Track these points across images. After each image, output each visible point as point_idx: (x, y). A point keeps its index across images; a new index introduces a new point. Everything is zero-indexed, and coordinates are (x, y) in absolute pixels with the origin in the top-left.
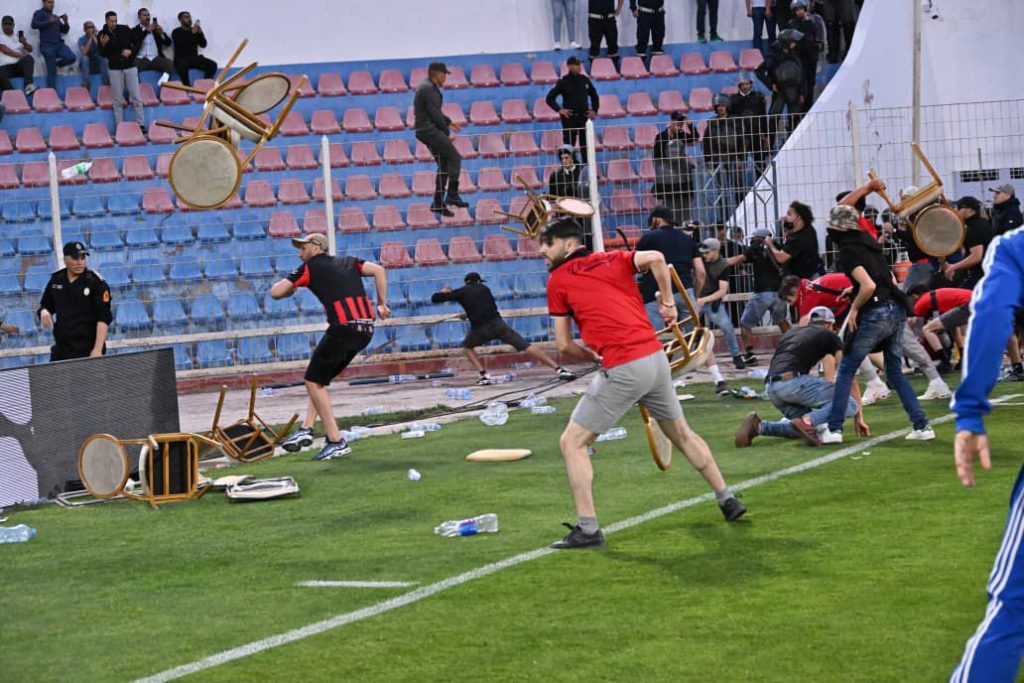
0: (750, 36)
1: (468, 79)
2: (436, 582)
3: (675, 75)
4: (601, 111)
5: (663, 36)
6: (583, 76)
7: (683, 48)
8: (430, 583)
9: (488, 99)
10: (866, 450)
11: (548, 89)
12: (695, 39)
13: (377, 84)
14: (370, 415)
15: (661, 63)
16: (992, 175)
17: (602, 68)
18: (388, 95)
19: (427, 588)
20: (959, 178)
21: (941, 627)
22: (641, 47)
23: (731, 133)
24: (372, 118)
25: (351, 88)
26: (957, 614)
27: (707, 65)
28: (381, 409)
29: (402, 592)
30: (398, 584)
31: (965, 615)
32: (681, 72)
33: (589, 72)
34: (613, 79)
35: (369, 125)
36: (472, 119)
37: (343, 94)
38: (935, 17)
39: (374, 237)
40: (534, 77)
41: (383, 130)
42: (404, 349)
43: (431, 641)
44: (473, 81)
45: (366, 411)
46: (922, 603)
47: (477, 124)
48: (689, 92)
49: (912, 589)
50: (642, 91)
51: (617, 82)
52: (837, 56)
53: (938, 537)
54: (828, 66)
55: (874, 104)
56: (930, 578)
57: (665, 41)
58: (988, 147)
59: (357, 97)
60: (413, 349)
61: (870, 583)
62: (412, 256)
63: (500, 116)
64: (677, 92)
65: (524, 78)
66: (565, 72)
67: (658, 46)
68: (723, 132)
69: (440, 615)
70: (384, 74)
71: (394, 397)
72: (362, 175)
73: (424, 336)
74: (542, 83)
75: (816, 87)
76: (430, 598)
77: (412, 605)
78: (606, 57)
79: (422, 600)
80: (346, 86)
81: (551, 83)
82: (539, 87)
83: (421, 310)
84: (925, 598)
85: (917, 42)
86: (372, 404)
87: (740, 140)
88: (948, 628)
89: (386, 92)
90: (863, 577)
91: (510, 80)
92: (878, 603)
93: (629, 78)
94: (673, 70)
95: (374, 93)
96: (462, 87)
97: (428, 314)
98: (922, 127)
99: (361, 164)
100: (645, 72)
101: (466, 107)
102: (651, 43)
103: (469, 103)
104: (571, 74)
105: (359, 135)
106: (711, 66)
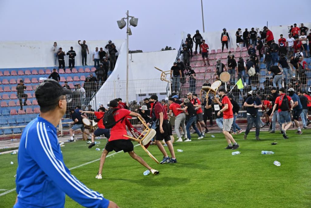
0: (94, 65)
1: (31, 73)
2: (12, 189)
3: (77, 73)
4: (61, 80)
5: (74, 64)
6: (57, 73)
7: (79, 67)
8: (10, 189)
9: (35, 77)
10: (113, 155)
11: (49, 75)
12: (82, 65)
13: (10, 74)
14: (5, 149)
15: (74, 70)
16: (145, 95)
17: (61, 71)
18: (13, 76)
19: (10, 191)
20: (138, 95)
21: (124, 196)
22: (70, 67)
23: (90, 85)
24: (9, 81)
25: (4, 74)
26: (128, 193)
27: (84, 71)
28: (8, 147)
29: (4, 192)
30: (3, 190)
31: (130, 193)
32: (79, 72)
33: (58, 72)
34: (64, 73)
35: (8, 83)
36: (32, 82)
37: (2, 76)
38: (132, 62)
39: (9, 108)
40: (46, 73)
41: (11, 84)
42: (15, 133)
43: (8, 204)
44: (33, 73)
45: (4, 148)
46: (121, 191)
47: (33, 83)
48: (80, 76)
49: (119, 187)
50: (70, 76)
51: (64, 74)
52: (112, 69)
53: (126, 175)
54: (110, 71)
55: (120, 80)
56: (123, 185)
57: (75, 65)
58: (142, 89)
59: (5, 77)
60: (17, 133)
61: (110, 186)
62: (17, 112)
63: (38, 81)
64: (78, 77)
65: (44, 73)
66: (53, 72)
67: (73, 66)
68: (88, 85)
69: (12, 197)
70: (12, 71)
71: (12, 144)
72: (7, 94)
73: (20, 130)
74: (48, 74)
75: (107, 76)
76: (10, 193)
77: (5, 195)
78: (62, 68)
79: (8, 194)
80: (3, 74)
81: (50, 74)
82: (47, 75)
83: (19, 124)
84: (122, 189)
85: (128, 67)
86: (6, 146)
87: (92, 87)
88: (126, 196)
89: (12, 75)
90: (109, 185)
91: (41, 73)
92: (111, 191)
93: (67, 73)
94: (77, 72)
95: (9, 76)
96: (30, 75)
97: (21, 125)
98: (129, 85)
99: (6, 92)
100: (71, 72)
101: (31, 79)
102: (72, 66)
103: (31, 78)
104: (54, 72)
105: (6, 85)
106: (85, 71)
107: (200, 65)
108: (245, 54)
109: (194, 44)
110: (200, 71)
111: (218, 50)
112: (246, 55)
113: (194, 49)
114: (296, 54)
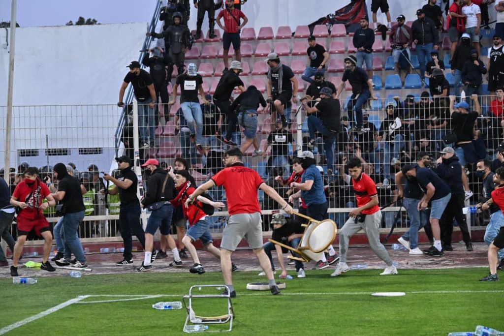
107: (212, 72)
108: (341, 44)
109: (194, 11)
110: (210, 89)
111: (262, 29)
112: (343, 49)
113: (192, 25)
114: (490, 50)
